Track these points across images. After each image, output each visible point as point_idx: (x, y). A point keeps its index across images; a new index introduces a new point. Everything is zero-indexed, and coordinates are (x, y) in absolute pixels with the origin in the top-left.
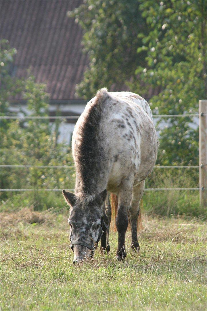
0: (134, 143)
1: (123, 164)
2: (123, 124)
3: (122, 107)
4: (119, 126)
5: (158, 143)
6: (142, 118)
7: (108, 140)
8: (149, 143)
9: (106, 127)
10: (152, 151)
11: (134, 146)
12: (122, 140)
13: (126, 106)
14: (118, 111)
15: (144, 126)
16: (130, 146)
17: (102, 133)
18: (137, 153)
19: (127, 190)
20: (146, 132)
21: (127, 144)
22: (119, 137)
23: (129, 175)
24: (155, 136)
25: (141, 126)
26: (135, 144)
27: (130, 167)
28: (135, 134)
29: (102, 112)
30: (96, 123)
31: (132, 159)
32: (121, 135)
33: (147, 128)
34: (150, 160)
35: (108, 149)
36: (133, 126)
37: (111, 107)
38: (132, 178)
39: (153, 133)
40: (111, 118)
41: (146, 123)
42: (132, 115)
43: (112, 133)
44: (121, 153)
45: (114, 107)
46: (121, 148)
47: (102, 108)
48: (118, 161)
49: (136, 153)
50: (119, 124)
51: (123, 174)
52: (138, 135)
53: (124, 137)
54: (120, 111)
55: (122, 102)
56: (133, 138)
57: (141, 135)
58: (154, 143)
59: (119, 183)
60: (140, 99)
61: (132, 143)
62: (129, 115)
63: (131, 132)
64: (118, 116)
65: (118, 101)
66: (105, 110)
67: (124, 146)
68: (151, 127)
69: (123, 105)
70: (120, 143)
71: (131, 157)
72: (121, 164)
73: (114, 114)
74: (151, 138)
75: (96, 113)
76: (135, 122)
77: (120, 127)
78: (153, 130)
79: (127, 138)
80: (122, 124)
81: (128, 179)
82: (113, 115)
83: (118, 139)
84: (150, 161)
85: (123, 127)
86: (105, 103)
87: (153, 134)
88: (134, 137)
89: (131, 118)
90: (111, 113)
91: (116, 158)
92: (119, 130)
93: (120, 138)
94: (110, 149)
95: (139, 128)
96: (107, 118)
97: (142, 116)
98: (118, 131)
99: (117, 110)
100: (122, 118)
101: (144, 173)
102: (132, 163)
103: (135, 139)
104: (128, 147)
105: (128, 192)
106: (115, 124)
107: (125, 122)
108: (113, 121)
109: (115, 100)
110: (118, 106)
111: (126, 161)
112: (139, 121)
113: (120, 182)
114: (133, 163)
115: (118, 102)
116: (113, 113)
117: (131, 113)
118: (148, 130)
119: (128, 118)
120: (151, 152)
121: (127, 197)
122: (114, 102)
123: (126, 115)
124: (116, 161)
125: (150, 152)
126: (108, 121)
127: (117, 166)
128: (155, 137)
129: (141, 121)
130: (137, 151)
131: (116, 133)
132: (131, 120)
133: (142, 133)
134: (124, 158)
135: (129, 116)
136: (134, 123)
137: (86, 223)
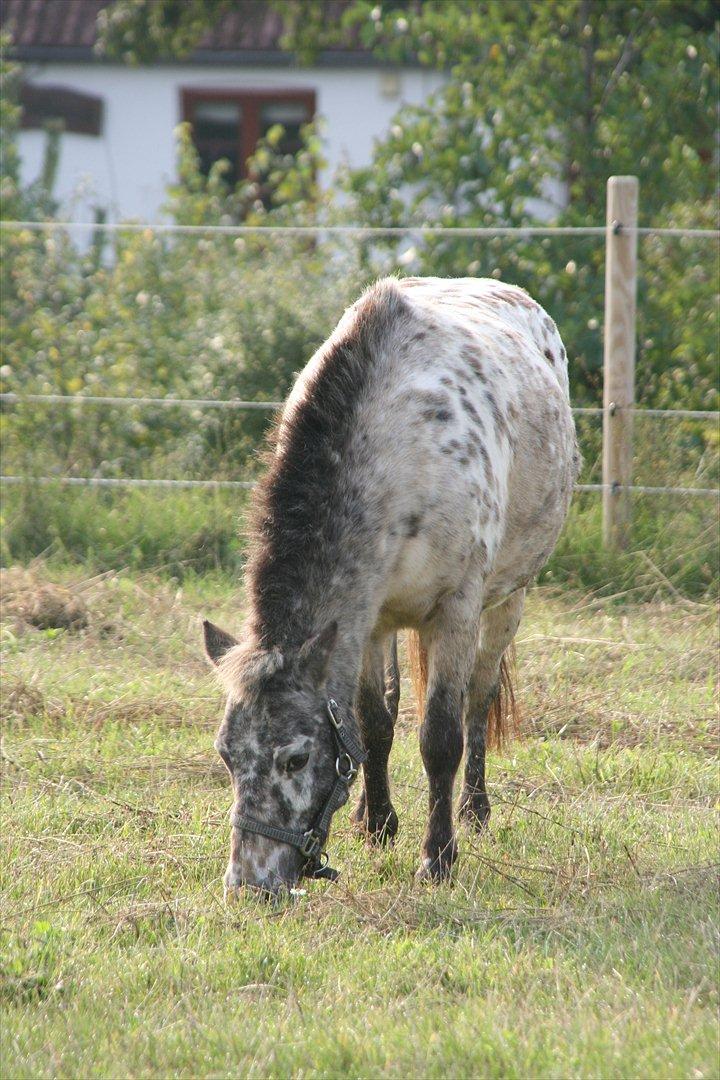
0: (483, 472)
1: (440, 546)
2: (444, 408)
3: (445, 346)
4: (428, 415)
5: (575, 459)
6: (522, 379)
7: (381, 465)
8: (544, 464)
9: (381, 417)
10: (554, 490)
11: (482, 483)
12: (437, 461)
13: (463, 341)
14: (428, 362)
15: (525, 406)
16: (466, 483)
17: (365, 438)
18: (493, 505)
19: (458, 630)
20: (533, 426)
21: (456, 476)
22: (426, 451)
23: (465, 581)
24: (564, 438)
25: (511, 409)
26: (488, 474)
27: (467, 554)
28: (489, 441)
29: (371, 365)
30: (344, 403)
31: (476, 528)
32: (434, 445)
33: (537, 412)
34: (546, 522)
35: (381, 493)
36: (484, 412)
37: (405, 348)
38: (477, 589)
39: (560, 429)
40: (401, 388)
41: (534, 395)
42: (479, 375)
43: (400, 441)
44: (432, 506)
45: (416, 347)
46: (432, 489)
47: (372, 348)
48: (421, 535)
49: (489, 506)
50: (428, 408)
51: (442, 579)
52: (499, 441)
53: (447, 452)
54: (437, 361)
55: (447, 330)
56: (480, 455)
57: (512, 442)
58: (561, 462)
59: (428, 607)
60: (527, 306)
61: (476, 471)
62: (470, 372)
63: (472, 435)
64: (426, 381)
65: (434, 324)
66: (384, 356)
67: (444, 482)
68: (552, 409)
69: (450, 340)
70: (427, 473)
71: (469, 522)
72: (435, 545)
73: (414, 374)
74: (552, 447)
75: (349, 369)
76: (490, 398)
77: (434, 417)
78: (561, 416)
79: (457, 454)
80: (439, 409)
81: (461, 594)
82: (409, 376)
83: (421, 459)
84: (547, 525)
85: (444, 417)
86: (387, 331)
87: (558, 432)
88: (483, 451)
89: (478, 383)
90: (404, 368)
91: (414, 524)
92: (429, 428)
93: (431, 458)
94: (389, 494)
95: (504, 416)
96: (388, 386)
97: (520, 370)
98: (423, 432)
99: (427, 358)
100: (443, 387)
101: (525, 566)
102: (473, 540)
103: (486, 458)
104: (458, 488)
105: (460, 638)
106: (415, 407)
107: (455, 400)
108: (408, 398)
109: (423, 322)
110: (432, 344)
111: (449, 535)
112: (508, 390)
113: (432, 605)
114: (478, 539)
115: (432, 328)
116: (412, 368)
117: (476, 365)
118: (540, 420)
119: (465, 385)
120: (550, 495)
121: (458, 654)
122: (420, 329)
123: (460, 373)
124: (413, 534)
125: (545, 495)
126: (392, 396)
127: (418, 553)
128: (564, 443)
129: (515, 390)
130: (493, 497)
131: (416, 440)
132: (476, 393)
133: (515, 434)
134: (445, 524)
135: (469, 380)
136: (486, 400)
137: (257, 752)
